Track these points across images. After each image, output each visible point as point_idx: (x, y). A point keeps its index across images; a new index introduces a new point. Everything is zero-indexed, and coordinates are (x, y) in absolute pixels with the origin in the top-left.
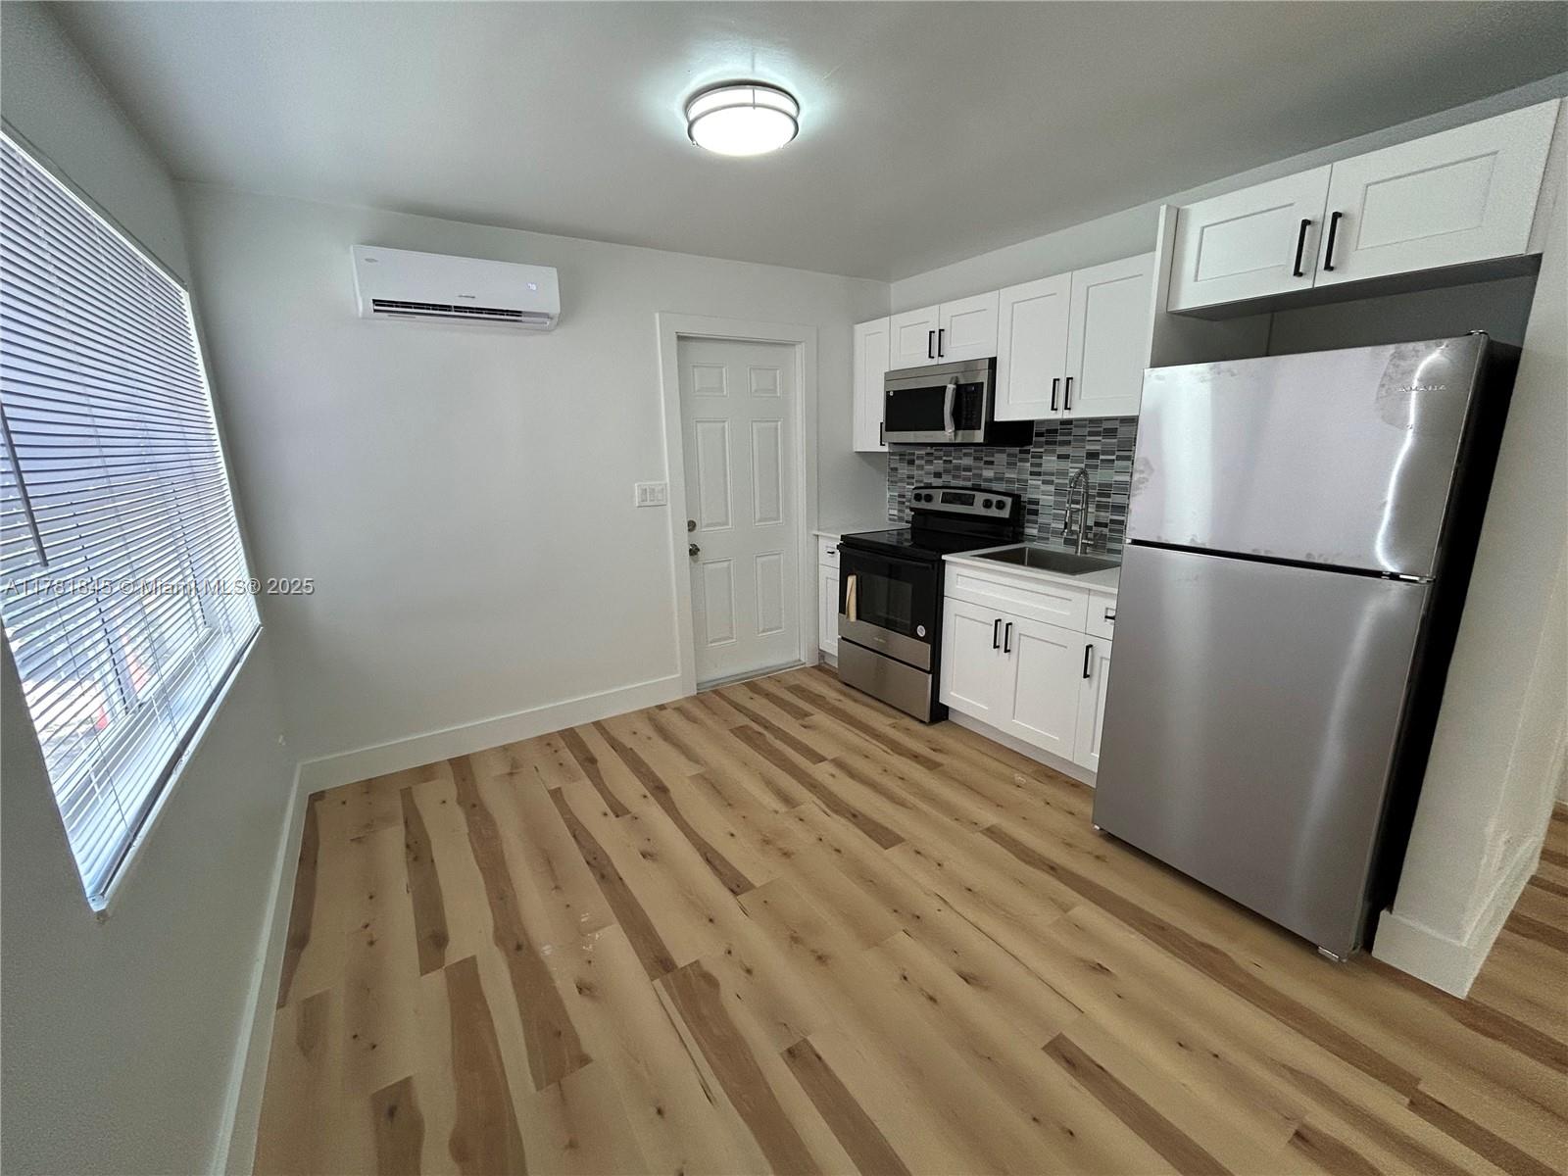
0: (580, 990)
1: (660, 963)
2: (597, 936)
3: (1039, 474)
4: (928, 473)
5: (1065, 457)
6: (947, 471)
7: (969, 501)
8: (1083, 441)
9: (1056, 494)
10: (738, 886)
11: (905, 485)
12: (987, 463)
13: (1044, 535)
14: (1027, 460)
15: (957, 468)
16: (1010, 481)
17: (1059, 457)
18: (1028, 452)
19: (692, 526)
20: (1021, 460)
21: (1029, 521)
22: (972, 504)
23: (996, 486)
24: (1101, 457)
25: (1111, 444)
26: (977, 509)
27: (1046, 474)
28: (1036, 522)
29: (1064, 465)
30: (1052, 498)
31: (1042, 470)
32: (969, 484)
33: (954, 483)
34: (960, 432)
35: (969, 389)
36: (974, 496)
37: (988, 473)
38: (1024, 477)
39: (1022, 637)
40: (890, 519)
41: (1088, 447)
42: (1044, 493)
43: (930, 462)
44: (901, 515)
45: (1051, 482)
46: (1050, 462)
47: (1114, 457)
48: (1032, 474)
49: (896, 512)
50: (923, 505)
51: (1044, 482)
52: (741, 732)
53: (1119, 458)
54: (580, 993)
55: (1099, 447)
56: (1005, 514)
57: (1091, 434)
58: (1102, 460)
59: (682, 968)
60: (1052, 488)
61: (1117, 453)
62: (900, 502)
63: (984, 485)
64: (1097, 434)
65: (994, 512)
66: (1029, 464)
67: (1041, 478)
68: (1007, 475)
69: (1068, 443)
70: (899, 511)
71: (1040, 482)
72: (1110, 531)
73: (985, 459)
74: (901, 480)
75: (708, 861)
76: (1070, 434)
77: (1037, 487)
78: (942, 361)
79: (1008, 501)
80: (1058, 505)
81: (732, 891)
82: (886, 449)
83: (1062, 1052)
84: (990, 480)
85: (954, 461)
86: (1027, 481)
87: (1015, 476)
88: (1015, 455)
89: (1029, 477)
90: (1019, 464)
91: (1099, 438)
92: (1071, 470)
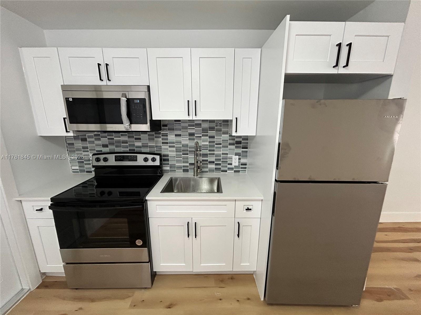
3: (167, 143)
4: (97, 145)
5: (180, 135)
6: (111, 144)
7: (135, 159)
8: (187, 128)
9: (176, 151)
11: (82, 152)
12: (136, 139)
13: (173, 169)
14: (159, 137)
15: (119, 142)
16: (151, 147)
17: (176, 135)
18: (160, 133)
20: (156, 137)
21: (164, 164)
22: (136, 160)
23: (143, 150)
24: (195, 135)
25: (199, 130)
26: (140, 161)
27: (170, 143)
28: (168, 164)
29: (179, 139)
31: (168, 141)
32: (127, 150)
33: (117, 150)
34: (133, 125)
35: (136, 101)
36: (137, 156)
37: (138, 144)
38: (159, 145)
39: (202, 227)
40: (73, 172)
41: (189, 131)
42: (170, 151)
43: (99, 139)
44: (81, 168)
45: (173, 147)
46: (171, 137)
47: (201, 135)
48: (163, 143)
49: (77, 168)
50: (102, 163)
51: (170, 147)
53: (203, 135)
56: (157, 163)
57: (189, 126)
60: (174, 149)
62: (79, 162)
63: (137, 150)
64: (193, 126)
65: (150, 163)
66: (161, 139)
67: (168, 145)
68: (149, 144)
69: (179, 129)
70: (79, 167)
71: (168, 147)
73: (135, 137)
74: (78, 150)
76: (180, 126)
77: (167, 149)
78: (109, 83)
79: (158, 157)
80: (178, 156)
82: (71, 134)
84: (140, 147)
85: (115, 139)
86: (161, 147)
87: (154, 145)
88: (153, 135)
89: (162, 145)
90: (155, 139)
91: (194, 127)
92: (182, 141)
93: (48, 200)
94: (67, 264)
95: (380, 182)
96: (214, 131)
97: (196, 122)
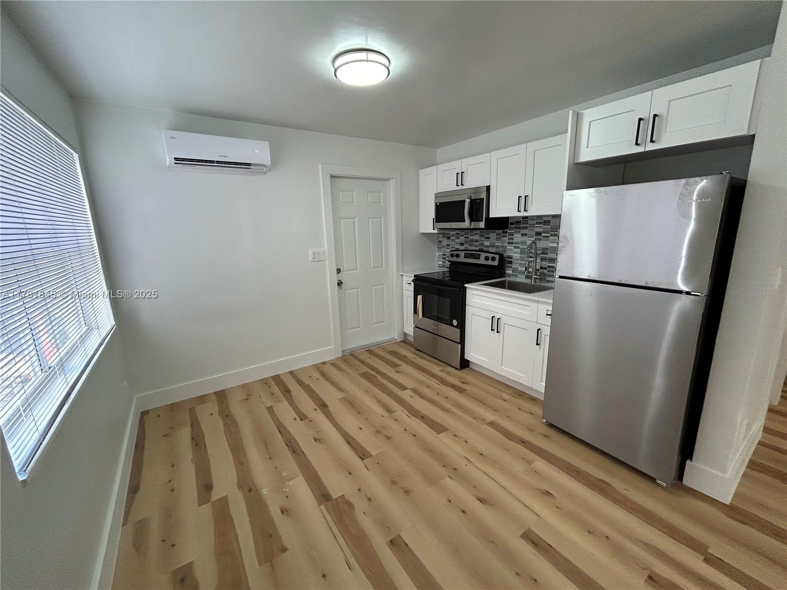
0: (282, 512)
1: (324, 496)
2: (291, 483)
3: (512, 243)
4: (457, 243)
5: (526, 235)
6: (466, 242)
7: (477, 257)
8: (534, 227)
9: (521, 253)
10: (364, 455)
11: (446, 249)
12: (486, 238)
13: (515, 274)
14: (506, 237)
15: (472, 240)
16: (498, 247)
17: (522, 235)
18: (507, 232)
19: (339, 271)
20: (503, 237)
21: (508, 267)
22: (479, 259)
23: (491, 250)
24: (543, 235)
25: (547, 228)
26: (482, 261)
27: (516, 243)
28: (511, 267)
29: (525, 239)
30: (519, 255)
31: (514, 241)
32: (478, 248)
33: (470, 248)
34: (473, 223)
35: (477, 201)
36: (480, 254)
37: (487, 243)
38: (504, 245)
39: (505, 325)
40: (439, 267)
41: (536, 230)
42: (515, 253)
43: (458, 238)
44: (444, 264)
45: (518, 247)
46: (517, 238)
47: (549, 235)
48: (509, 243)
49: (441, 263)
50: (455, 259)
51: (515, 247)
52: (365, 375)
53: (551, 235)
54: (282, 514)
55: (540, 230)
56: (496, 263)
57: (537, 223)
58: (543, 236)
59: (335, 499)
60: (519, 250)
61: (551, 233)
62: (443, 258)
63: (485, 249)
64: (540, 223)
65: (490, 263)
66: (507, 239)
67: (514, 245)
68: (496, 244)
69: (526, 228)
70: (443, 262)
71: (513, 248)
72: (548, 271)
73: (485, 236)
74: (444, 247)
75: (348, 442)
76: (527, 223)
77: (511, 250)
78: (463, 187)
79: (497, 257)
80: (522, 259)
81: (361, 458)
82: (436, 231)
83: (530, 537)
84: (488, 247)
85: (470, 237)
86: (506, 247)
87: (500, 244)
88: (500, 234)
89: (507, 245)
90: (502, 238)
91: (542, 225)
92: (528, 241)
93: (412, 277)
94: (416, 327)
95: (692, 293)
97: (545, 219)
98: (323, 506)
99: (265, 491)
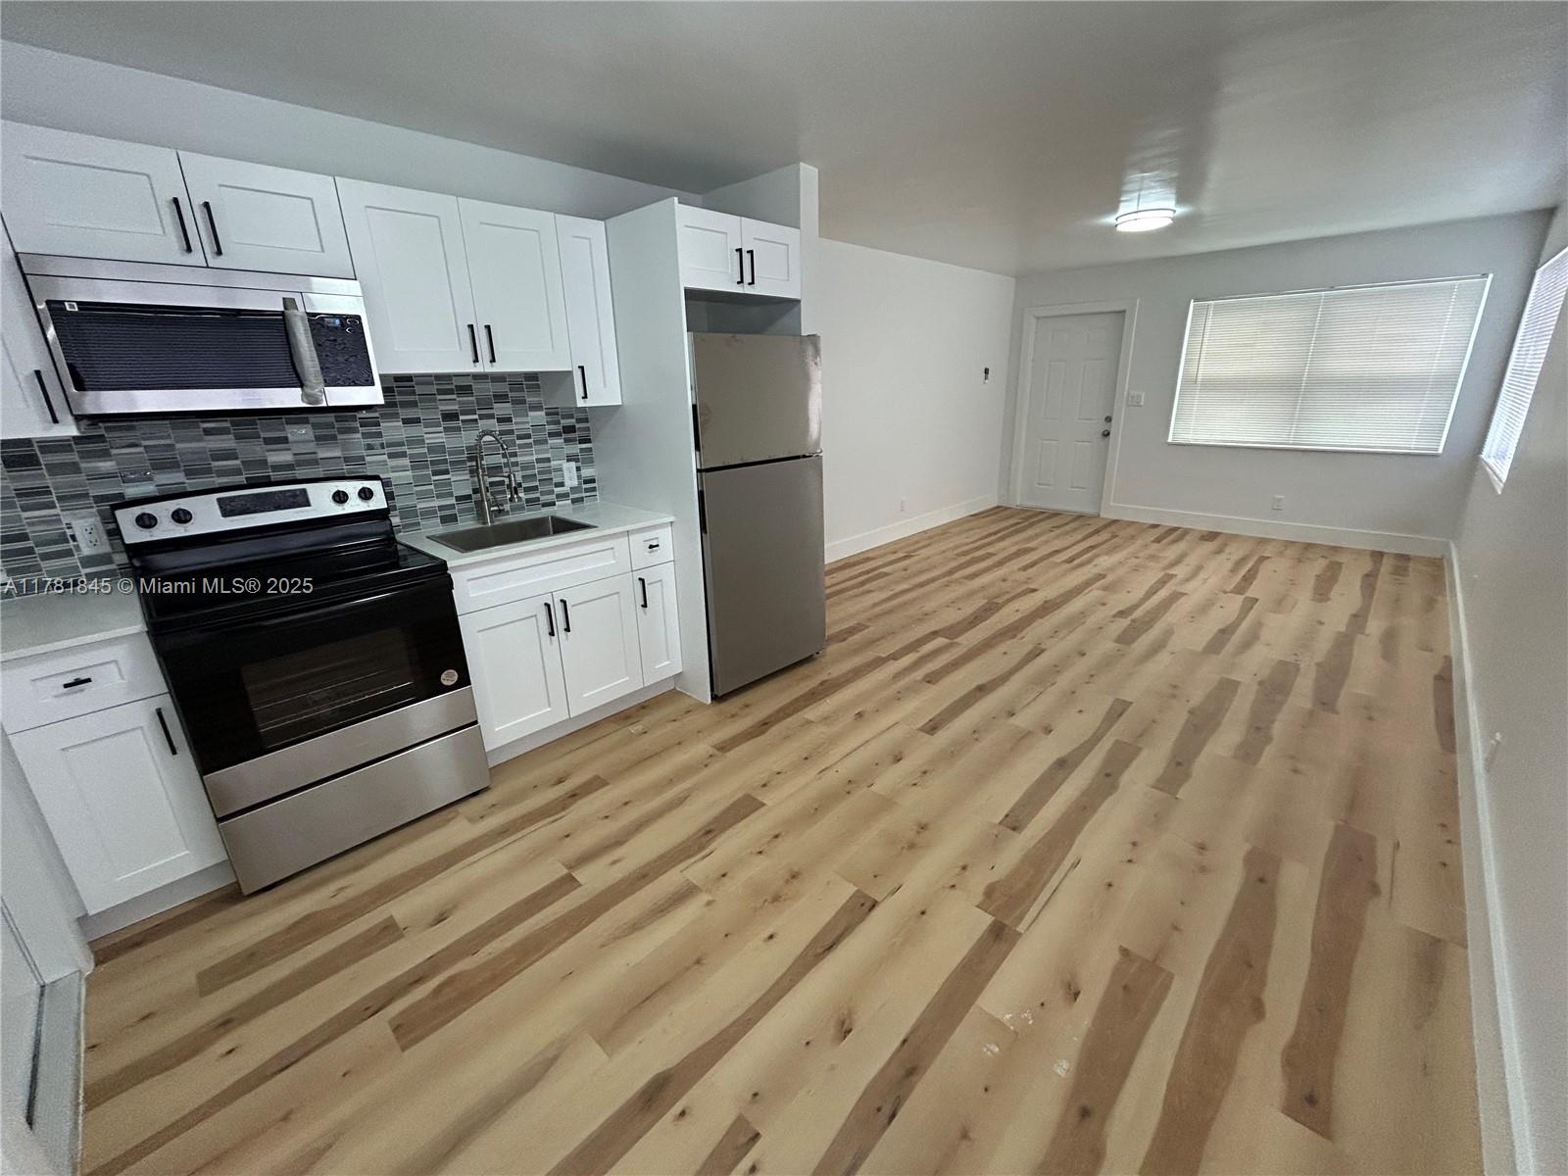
0: (1077, 994)
1: (1000, 936)
2: (1008, 1016)
3: (381, 446)
4: (95, 477)
5: (417, 421)
6: (160, 466)
8: (435, 400)
9: (413, 468)
10: (863, 905)
12: (267, 441)
14: (355, 431)
15: (196, 456)
17: (406, 421)
20: (342, 431)
22: (308, 504)
24: (461, 418)
25: (468, 402)
27: (390, 445)
29: (415, 431)
30: (409, 473)
31: (384, 440)
32: (241, 479)
36: (299, 490)
37: (280, 456)
38: (355, 453)
41: (442, 408)
42: (395, 469)
45: (403, 455)
47: (476, 417)
50: (167, 531)
51: (391, 456)
53: (482, 417)
54: (1079, 992)
55: (456, 407)
56: (378, 502)
58: (462, 421)
59: (993, 916)
60: (406, 462)
61: (478, 412)
63: (276, 476)
64: (448, 391)
66: (359, 435)
68: (321, 455)
69: (414, 404)
71: (386, 457)
73: (262, 435)
75: (830, 948)
76: (414, 393)
80: (419, 481)
84: (289, 467)
85: (178, 446)
86: (362, 458)
87: (337, 453)
88: (330, 426)
89: (364, 453)
90: (340, 437)
91: (454, 397)
92: (426, 436)
96: (509, 405)
97: (456, 382)
98: (1021, 928)
99: (1063, 1068)
